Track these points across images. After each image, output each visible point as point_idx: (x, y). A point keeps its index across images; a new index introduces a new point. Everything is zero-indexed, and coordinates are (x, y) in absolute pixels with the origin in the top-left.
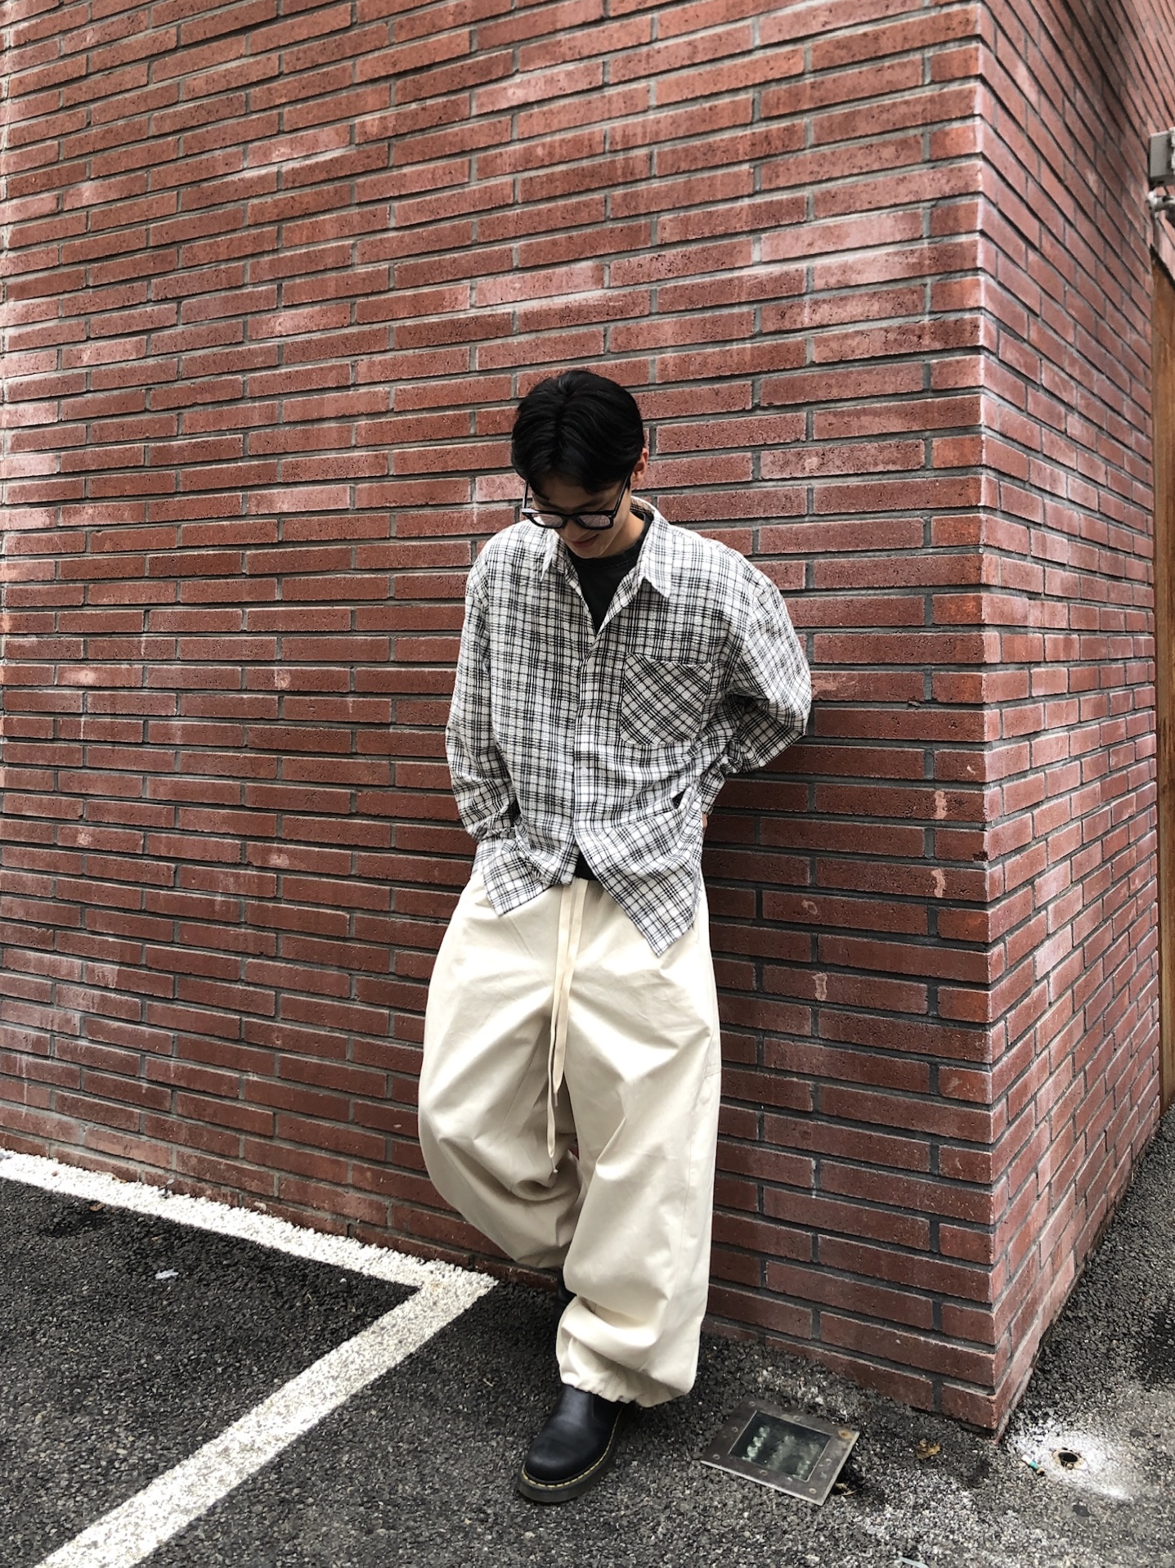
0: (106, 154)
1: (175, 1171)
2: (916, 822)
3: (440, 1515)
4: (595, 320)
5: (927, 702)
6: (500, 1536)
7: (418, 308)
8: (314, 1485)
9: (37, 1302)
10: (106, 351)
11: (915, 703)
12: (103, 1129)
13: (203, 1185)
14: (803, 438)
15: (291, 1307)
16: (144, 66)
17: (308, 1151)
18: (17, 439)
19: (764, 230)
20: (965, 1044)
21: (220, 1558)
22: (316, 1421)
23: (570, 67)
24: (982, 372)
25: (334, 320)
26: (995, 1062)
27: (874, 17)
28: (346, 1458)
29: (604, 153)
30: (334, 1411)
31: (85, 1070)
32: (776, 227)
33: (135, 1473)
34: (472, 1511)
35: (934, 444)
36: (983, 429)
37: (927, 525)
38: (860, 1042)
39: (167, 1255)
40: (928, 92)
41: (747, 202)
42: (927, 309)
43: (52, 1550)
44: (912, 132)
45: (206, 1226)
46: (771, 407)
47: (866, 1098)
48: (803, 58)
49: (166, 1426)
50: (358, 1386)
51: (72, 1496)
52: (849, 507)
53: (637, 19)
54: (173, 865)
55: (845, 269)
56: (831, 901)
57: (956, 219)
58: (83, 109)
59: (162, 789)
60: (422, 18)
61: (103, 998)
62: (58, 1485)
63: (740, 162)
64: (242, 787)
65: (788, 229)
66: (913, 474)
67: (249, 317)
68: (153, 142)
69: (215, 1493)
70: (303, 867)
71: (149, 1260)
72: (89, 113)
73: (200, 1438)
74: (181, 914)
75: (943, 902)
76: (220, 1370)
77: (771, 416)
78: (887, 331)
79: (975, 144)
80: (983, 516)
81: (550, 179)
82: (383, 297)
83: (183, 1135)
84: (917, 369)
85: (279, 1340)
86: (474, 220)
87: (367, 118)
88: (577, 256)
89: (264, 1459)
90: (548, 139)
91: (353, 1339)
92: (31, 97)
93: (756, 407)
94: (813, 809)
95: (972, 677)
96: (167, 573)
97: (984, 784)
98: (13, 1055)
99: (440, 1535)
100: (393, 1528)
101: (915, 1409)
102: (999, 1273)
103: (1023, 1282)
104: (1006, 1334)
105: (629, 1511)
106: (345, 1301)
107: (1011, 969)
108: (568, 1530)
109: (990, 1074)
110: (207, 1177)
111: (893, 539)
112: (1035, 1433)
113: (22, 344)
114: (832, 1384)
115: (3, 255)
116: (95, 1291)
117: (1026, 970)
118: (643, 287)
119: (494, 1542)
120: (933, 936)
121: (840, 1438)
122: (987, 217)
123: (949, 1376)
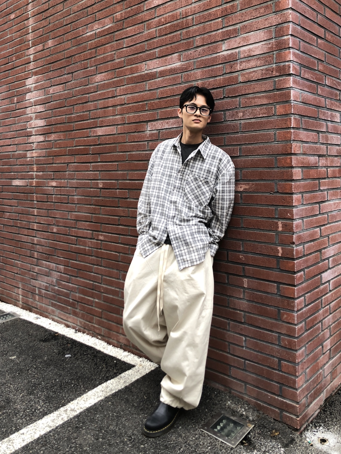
0: (54, 31)
1: (79, 325)
2: (273, 232)
3: (119, 436)
4: (179, 72)
5: (276, 192)
6: (133, 446)
7: (132, 71)
8: (87, 423)
9: (33, 360)
10: (55, 89)
11: (272, 193)
12: (62, 312)
13: (85, 330)
14: (238, 107)
15: (98, 369)
16: (62, 4)
17: (110, 323)
18: (36, 116)
19: (226, 39)
20: (288, 304)
21: (54, 442)
22: (93, 404)
24: (291, 82)
25: (110, 77)
26: (298, 311)
28: (98, 416)
29: (180, 19)
30: (99, 401)
31: (57, 295)
32: (229, 38)
33: (40, 414)
34: (128, 436)
35: (277, 107)
36: (292, 101)
37: (275, 134)
38: (257, 301)
39: (69, 350)
41: (221, 31)
42: (274, 62)
43: (12, 434)
44: (269, 3)
45: (83, 342)
46: (229, 97)
47: (259, 319)
49: (53, 401)
50: (108, 394)
51: (22, 419)
52: (251, 129)
54: (76, 238)
55: (250, 50)
56: (248, 256)
57: (283, 31)
58: (48, 19)
59: (73, 216)
61: (61, 275)
62: (19, 415)
63: (219, 18)
64: (92, 216)
65: (233, 39)
66: (271, 117)
67: (89, 77)
68: (65, 27)
69: (60, 422)
70: (107, 240)
71: (65, 351)
72: (50, 20)
73: (61, 405)
74: (78, 252)
75: (281, 257)
76: (72, 385)
77: (229, 100)
78: (262, 70)
79: (289, 5)
80: (292, 131)
81: (166, 28)
82: (123, 69)
83: (80, 315)
84: (272, 82)
85: (91, 378)
86: (146, 43)
87: (117, 14)
88: (173, 52)
89: (75, 414)
90: (165, 16)
91: (112, 380)
92: (36, 16)
93: (224, 97)
94: (242, 226)
95: (289, 184)
96: (73, 154)
97: (293, 219)
98: (41, 290)
99: (117, 443)
100: (104, 439)
101: (274, 419)
102: (301, 379)
103: (314, 382)
104: (305, 399)
105: (174, 442)
106: (113, 368)
107: (308, 280)
108: (154, 446)
109: (296, 314)
110: (86, 328)
111: (265, 139)
112: (314, 431)
113: (36, 89)
114: (249, 408)
115: (31, 63)
116: (48, 359)
117: (317, 280)
118: (192, 61)
119: (131, 447)
120: (278, 269)
121: (247, 426)
122: (294, 29)
123: (285, 410)
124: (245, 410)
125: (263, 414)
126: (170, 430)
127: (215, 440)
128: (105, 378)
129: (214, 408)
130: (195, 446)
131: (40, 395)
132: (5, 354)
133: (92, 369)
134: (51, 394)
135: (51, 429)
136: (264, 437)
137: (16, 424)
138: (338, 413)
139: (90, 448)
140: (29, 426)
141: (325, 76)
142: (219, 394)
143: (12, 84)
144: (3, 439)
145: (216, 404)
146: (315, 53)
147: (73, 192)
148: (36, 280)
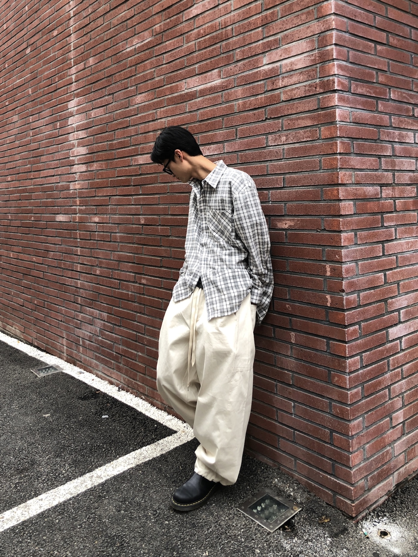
0: (95, 48)
1: (123, 383)
2: (321, 277)
3: (143, 510)
4: (219, 91)
5: (323, 230)
6: (157, 521)
7: (172, 90)
8: (111, 492)
9: (67, 420)
10: (96, 113)
11: (318, 230)
12: (106, 367)
13: (129, 388)
14: (281, 129)
15: (135, 433)
16: (102, 18)
18: (78, 143)
19: (267, 52)
20: (339, 364)
21: (73, 511)
22: (122, 472)
24: (336, 100)
25: (151, 97)
26: (351, 373)
28: (124, 485)
29: (219, 30)
30: (129, 469)
31: (101, 347)
32: (270, 50)
33: (64, 479)
34: (153, 510)
35: (322, 129)
36: (338, 123)
37: (320, 161)
38: (306, 360)
39: (108, 410)
41: (261, 42)
42: (318, 77)
43: (29, 499)
45: (125, 402)
46: (271, 118)
47: (309, 381)
49: (80, 465)
50: (141, 462)
51: (43, 483)
52: (295, 155)
54: (119, 282)
55: (291, 64)
56: (295, 305)
57: (326, 40)
58: (89, 34)
61: (104, 324)
62: (41, 479)
63: (259, 27)
65: (274, 51)
66: (315, 141)
67: (130, 98)
68: (105, 43)
69: (82, 489)
70: (150, 284)
71: (103, 411)
72: (91, 35)
73: (87, 471)
74: (122, 298)
75: (330, 308)
76: (104, 450)
77: (271, 122)
78: (305, 86)
80: (339, 157)
81: (205, 40)
82: (163, 88)
83: (124, 371)
84: (315, 101)
85: (125, 443)
86: (185, 58)
87: (156, 26)
88: (213, 68)
89: (101, 481)
90: (204, 27)
91: (148, 446)
92: (78, 32)
93: (266, 119)
94: (288, 270)
95: (337, 220)
96: (115, 185)
97: (342, 262)
98: (85, 340)
99: (139, 516)
100: (127, 511)
101: (327, 504)
102: (357, 456)
103: (377, 461)
104: (363, 480)
105: (203, 521)
106: (152, 433)
107: (365, 336)
108: (180, 523)
109: (348, 377)
110: (130, 386)
111: (310, 167)
112: (375, 522)
113: (79, 112)
114: (298, 489)
115: (73, 84)
116: (83, 419)
117: (380, 336)
118: (232, 77)
119: (155, 522)
120: (327, 321)
121: (292, 509)
122: (339, 38)
123: (338, 493)
124: (294, 490)
125: (314, 496)
126: (201, 507)
127: (251, 522)
128: (140, 444)
129: (257, 485)
130: (226, 527)
131: (67, 458)
132: (39, 411)
133: (129, 433)
135: (72, 496)
136: (310, 524)
137: (36, 488)
139: (109, 520)
140: (49, 492)
141: (390, 89)
142: (266, 470)
143: (55, 107)
144: (20, 504)
145: (260, 481)
147: (115, 229)
148: (80, 329)
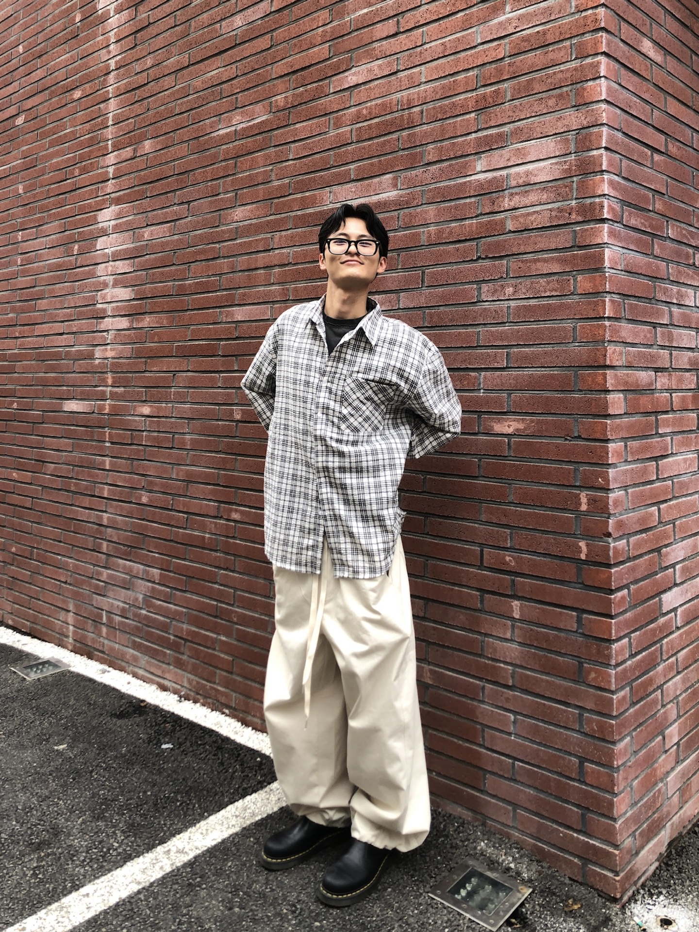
0: (156, 125)
1: (186, 687)
2: (570, 512)
3: (271, 905)
4: (393, 209)
5: (576, 437)
6: (300, 922)
7: (304, 204)
8: (209, 877)
9: (99, 753)
10: (155, 232)
11: (569, 438)
12: (153, 661)
13: (199, 697)
14: (505, 276)
15: (226, 772)
16: (173, 76)
17: (249, 683)
18: (115, 280)
19: (483, 152)
20: (599, 652)
21: (148, 912)
22: (220, 840)
23: (380, 62)
24: (606, 235)
25: (262, 212)
26: (618, 665)
27: (543, 21)
28: (229, 864)
29: (397, 111)
30: (231, 836)
31: (144, 627)
32: (489, 150)
33: (119, 858)
34: (289, 905)
35: (579, 279)
36: (607, 270)
37: (574, 328)
38: (538, 645)
39: (170, 735)
40: (573, 64)
41: (474, 135)
42: (574, 197)
43: (65, 895)
44: (565, 89)
45: (195, 720)
46: (487, 258)
47: (542, 680)
48: (504, 49)
49: (142, 833)
50: (248, 822)
51: (84, 867)
52: (530, 317)
53: (415, 32)
54: (186, 516)
55: (528, 174)
56: (522, 557)
57: (590, 141)
58: (146, 102)
59: (181, 473)
60: (305, 39)
61: (153, 588)
62: (78, 859)
63: (470, 112)
64: (218, 473)
65: (496, 151)
66: (567, 297)
67: (222, 212)
68: (177, 117)
69: (157, 874)
70: (246, 520)
71: (161, 737)
72: (149, 103)
73: (157, 842)
74: (190, 543)
75: (585, 562)
76: (178, 804)
77: (487, 263)
78: (551, 210)
79: (601, 95)
80: (607, 323)
81: (369, 126)
82: (286, 199)
83: (190, 667)
84: (569, 234)
85: (214, 790)
86: (331, 153)
87: (278, 97)
88: (384, 172)
89: (186, 858)
90: (369, 104)
91: (254, 795)
92: (123, 96)
93: (479, 258)
94: (511, 500)
95: (602, 422)
96: (185, 354)
97: (609, 489)
98: (112, 615)
99: (268, 916)
100: (244, 909)
101: (571, 879)
102: (623, 799)
103: (648, 806)
104: (630, 839)
105: (378, 919)
106: (256, 771)
107: (635, 606)
108: (339, 924)
109: (614, 672)
110: (201, 692)
111: (555, 337)
112: (649, 904)
113: (117, 229)
114: (521, 857)
115: (110, 182)
116: (129, 751)
117: (652, 606)
118: (419, 189)
119: (296, 925)
120: (580, 583)
121: (519, 891)
122: (611, 138)
123: (591, 861)
124: (514, 859)
125: (549, 868)
126: (370, 895)
127: (458, 916)
128: (240, 790)
129: (453, 854)
130: (419, 926)
131: (116, 820)
132: (44, 740)
133: (216, 773)
134: (138, 819)
135: (140, 887)
136: (552, 913)
137: (72, 875)
138: (694, 869)
139: (217, 926)
140: (97, 881)
141: (667, 221)
142: (463, 827)
143: (71, 219)
144: (50, 904)
145: (456, 847)
146: (649, 180)
147: (183, 427)
148: (104, 596)
